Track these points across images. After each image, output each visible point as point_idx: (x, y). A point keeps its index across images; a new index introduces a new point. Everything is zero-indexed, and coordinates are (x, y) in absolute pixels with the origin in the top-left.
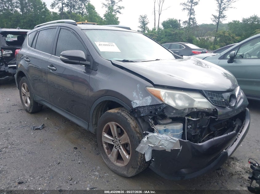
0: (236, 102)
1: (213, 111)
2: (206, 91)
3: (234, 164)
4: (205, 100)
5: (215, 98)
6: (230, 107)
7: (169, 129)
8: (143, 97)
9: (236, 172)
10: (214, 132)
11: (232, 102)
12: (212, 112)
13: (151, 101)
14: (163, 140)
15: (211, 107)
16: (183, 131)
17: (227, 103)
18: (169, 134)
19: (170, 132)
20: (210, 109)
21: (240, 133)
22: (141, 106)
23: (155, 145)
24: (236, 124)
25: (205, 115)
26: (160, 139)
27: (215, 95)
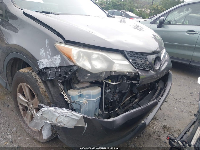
0: (161, 65)
1: (135, 75)
2: (128, 52)
3: (153, 123)
4: (127, 63)
5: (139, 61)
6: (154, 70)
7: (84, 94)
8: (52, 56)
9: (154, 132)
10: (137, 94)
11: (156, 65)
12: (133, 76)
13: (60, 61)
14: (61, 117)
15: (132, 71)
16: (101, 96)
17: (151, 66)
18: (84, 100)
19: (85, 98)
20: (131, 73)
21: (162, 96)
22: (48, 67)
23: (52, 121)
24: (158, 86)
25: (125, 78)
26: (57, 115)
27: (139, 57)
